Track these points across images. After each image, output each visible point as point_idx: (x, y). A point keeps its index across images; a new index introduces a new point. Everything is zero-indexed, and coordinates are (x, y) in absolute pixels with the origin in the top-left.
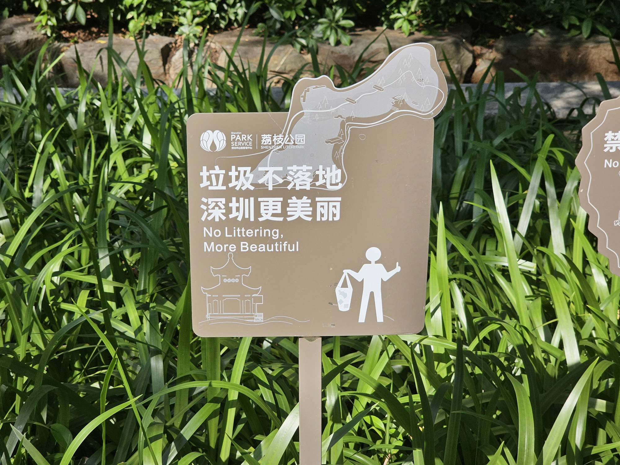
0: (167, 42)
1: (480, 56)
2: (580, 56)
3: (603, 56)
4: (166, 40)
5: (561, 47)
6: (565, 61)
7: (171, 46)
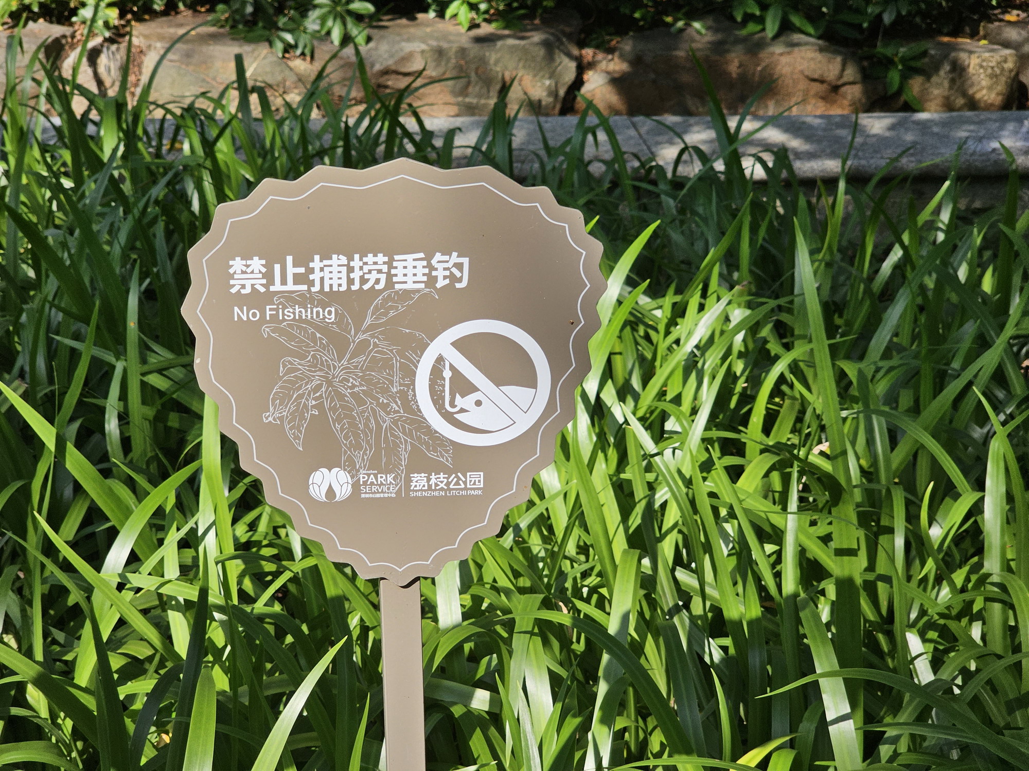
0: (58, 35)
1: (591, 65)
2: (759, 68)
3: (799, 68)
4: (58, 30)
5: (728, 51)
6: (734, 75)
7: (64, 41)
